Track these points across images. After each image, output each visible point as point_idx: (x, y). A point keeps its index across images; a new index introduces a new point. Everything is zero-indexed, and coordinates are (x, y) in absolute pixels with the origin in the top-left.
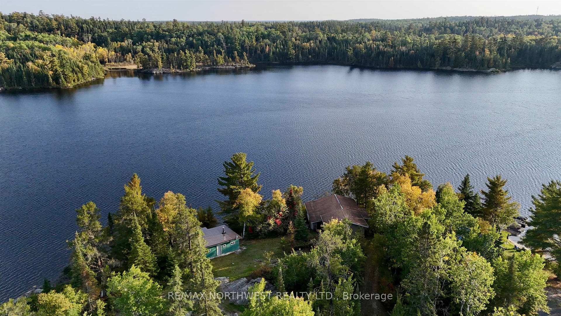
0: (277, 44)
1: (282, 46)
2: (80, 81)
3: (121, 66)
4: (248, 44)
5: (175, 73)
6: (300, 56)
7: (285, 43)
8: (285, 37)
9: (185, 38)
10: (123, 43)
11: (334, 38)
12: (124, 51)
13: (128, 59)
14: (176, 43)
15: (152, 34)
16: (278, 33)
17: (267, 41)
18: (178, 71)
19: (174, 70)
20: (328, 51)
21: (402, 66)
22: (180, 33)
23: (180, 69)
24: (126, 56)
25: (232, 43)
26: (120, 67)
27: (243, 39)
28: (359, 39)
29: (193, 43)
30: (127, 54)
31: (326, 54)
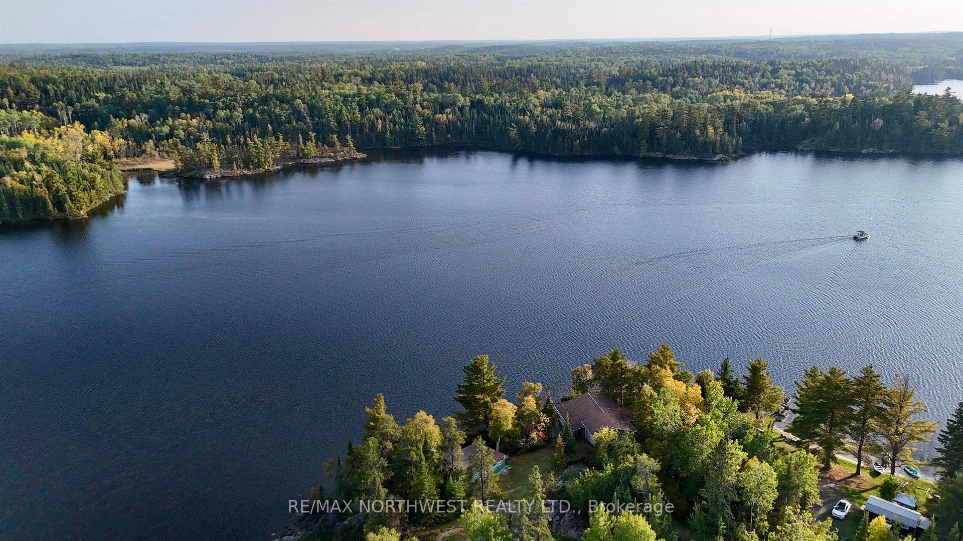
0: (394, 116)
1: (402, 120)
2: (94, 202)
3: (140, 164)
4: (348, 117)
5: (241, 175)
6: (434, 136)
7: (408, 114)
8: (405, 103)
9: (240, 110)
10: (132, 120)
11: (480, 102)
12: (138, 137)
13: (148, 150)
14: (228, 120)
15: (179, 103)
16: (392, 97)
17: (377, 110)
18: (245, 172)
19: (239, 172)
20: (476, 127)
21: (591, 153)
22: (230, 100)
23: (249, 169)
24: (145, 145)
25: (321, 117)
26: (139, 167)
27: (338, 109)
28: (521, 104)
29: (256, 117)
30: (146, 143)
31: (474, 131)
